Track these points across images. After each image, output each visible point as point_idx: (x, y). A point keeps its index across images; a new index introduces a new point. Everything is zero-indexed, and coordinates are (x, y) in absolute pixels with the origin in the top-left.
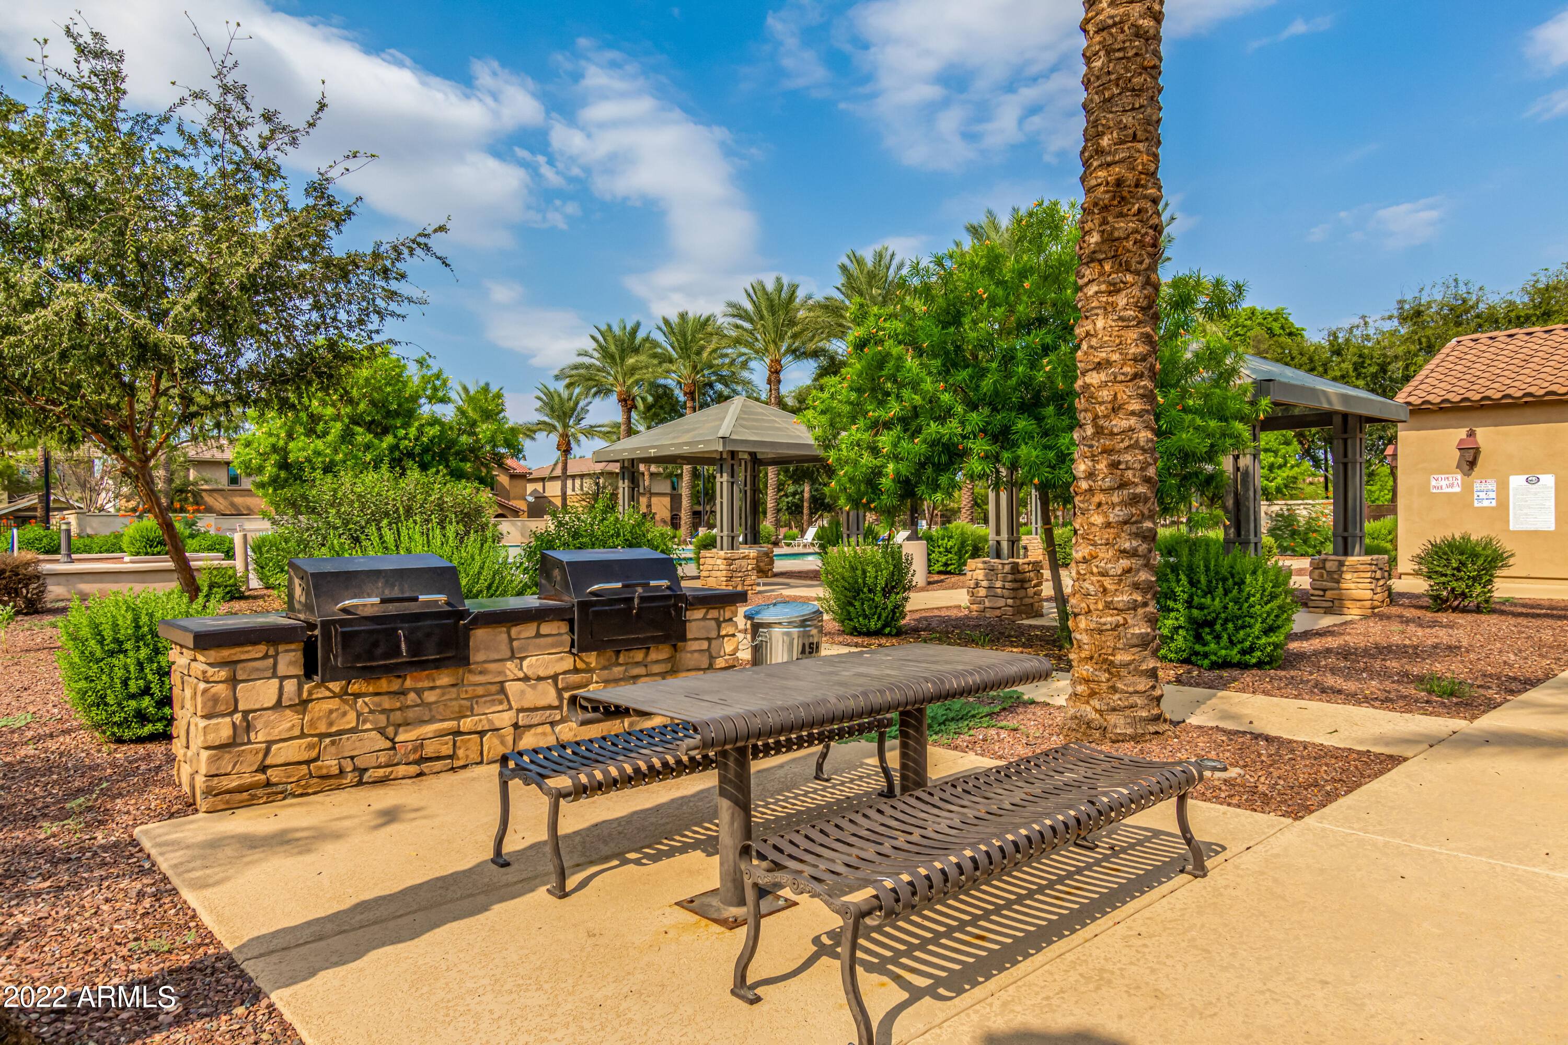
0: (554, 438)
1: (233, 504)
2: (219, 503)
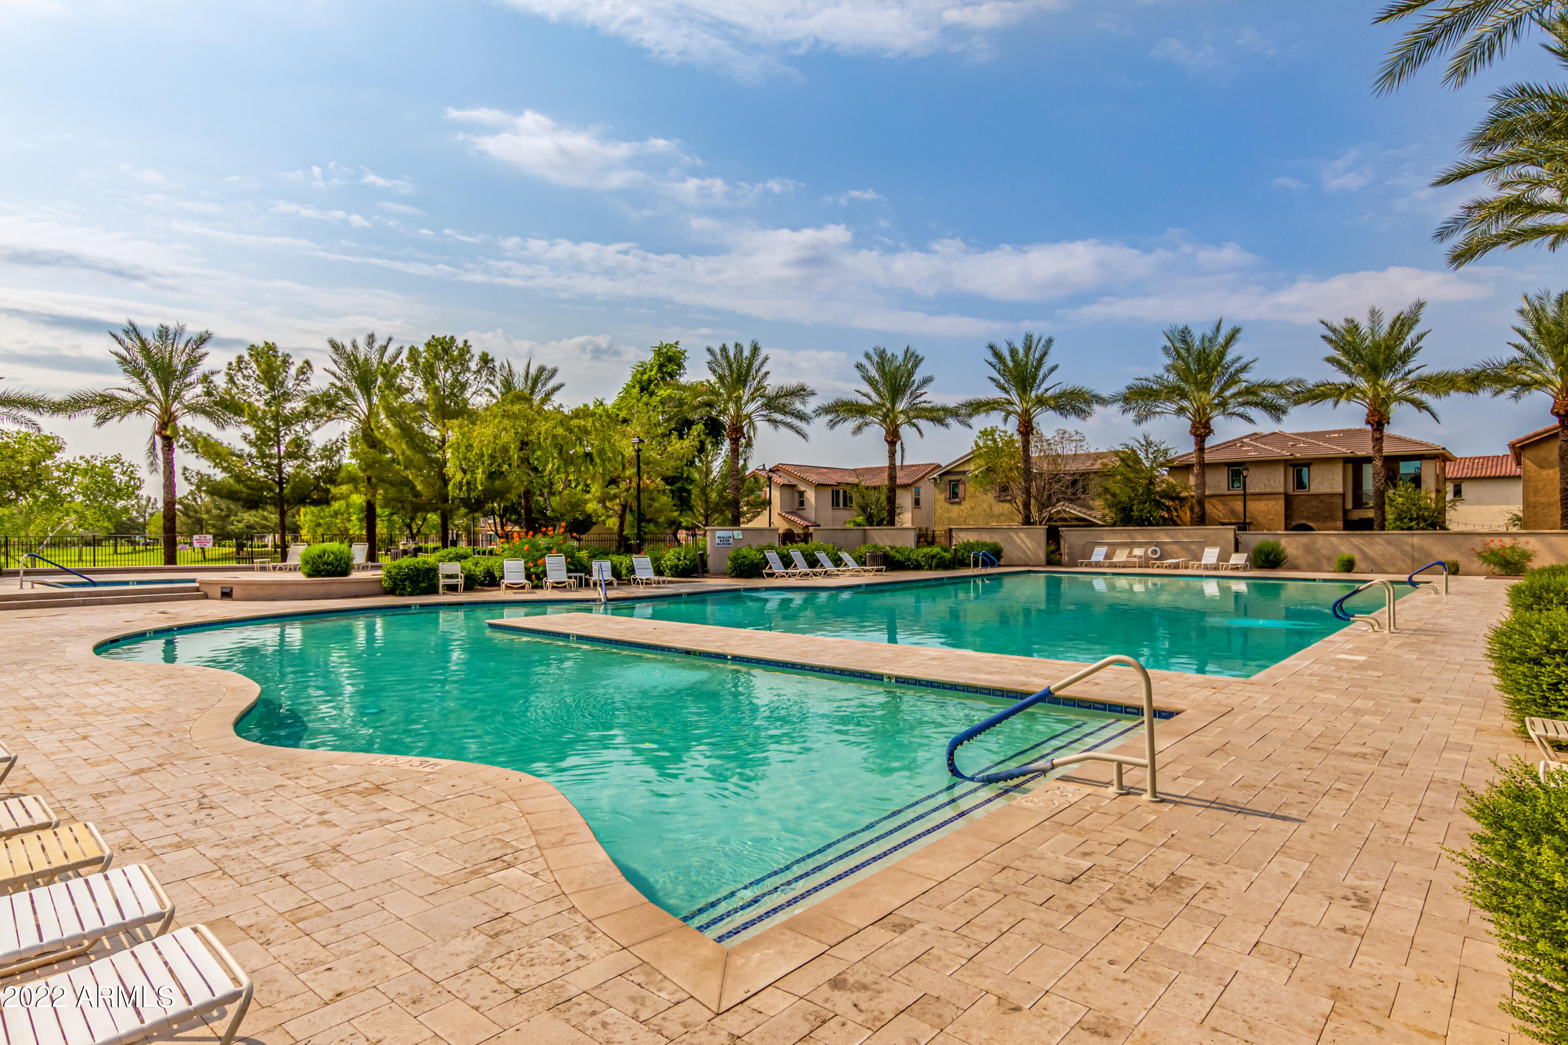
1: (1233, 512)
2: (1217, 511)
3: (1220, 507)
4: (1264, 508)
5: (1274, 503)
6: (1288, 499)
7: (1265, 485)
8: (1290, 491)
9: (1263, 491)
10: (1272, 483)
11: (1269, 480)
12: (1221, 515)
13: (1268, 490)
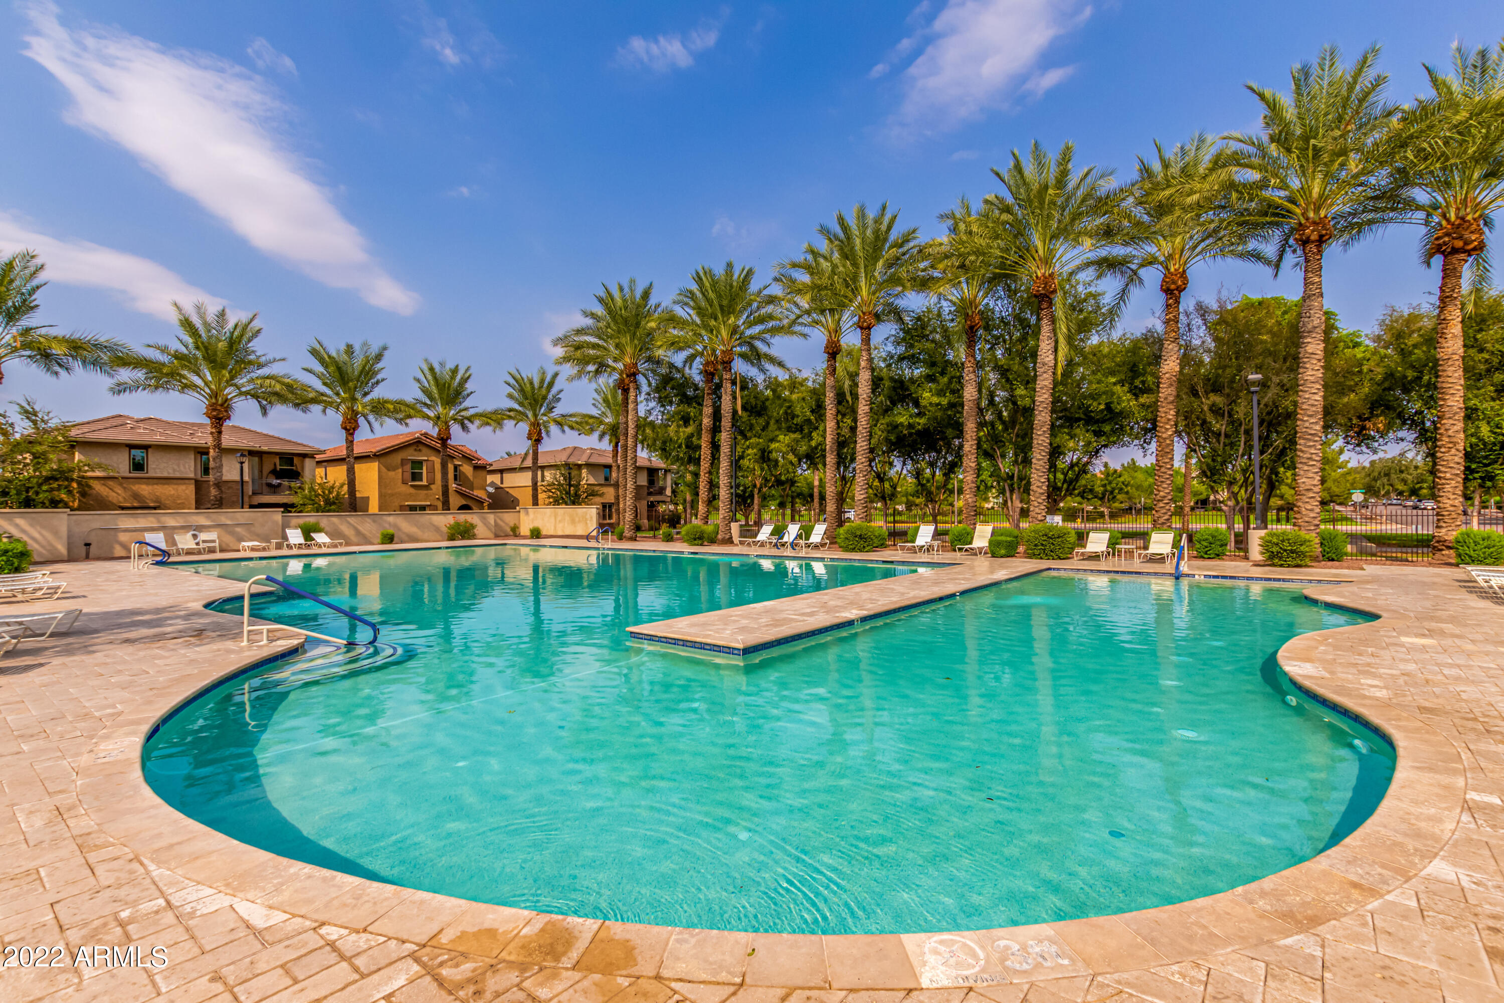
0: (524, 427)
1: (136, 496)
2: (116, 494)
3: (119, 490)
4: (172, 492)
5: (184, 487)
6: (197, 482)
7: (174, 470)
8: (199, 477)
9: (172, 475)
10: (182, 468)
11: (178, 465)
12: (121, 499)
13: (178, 475)
